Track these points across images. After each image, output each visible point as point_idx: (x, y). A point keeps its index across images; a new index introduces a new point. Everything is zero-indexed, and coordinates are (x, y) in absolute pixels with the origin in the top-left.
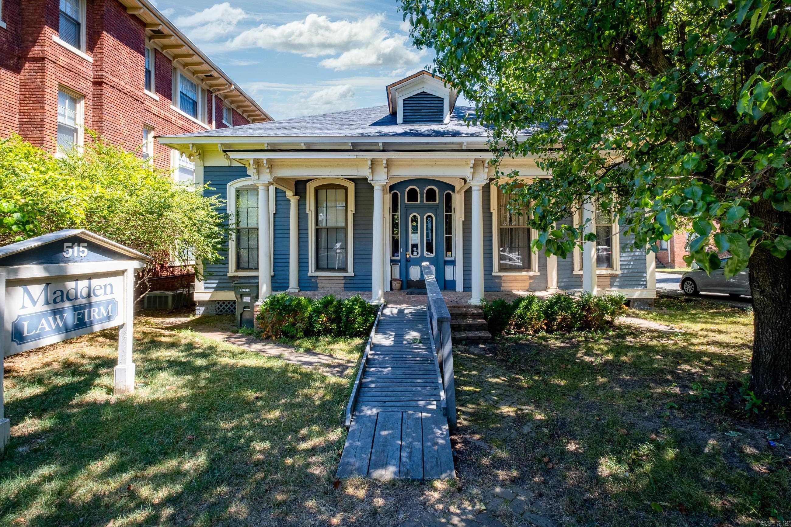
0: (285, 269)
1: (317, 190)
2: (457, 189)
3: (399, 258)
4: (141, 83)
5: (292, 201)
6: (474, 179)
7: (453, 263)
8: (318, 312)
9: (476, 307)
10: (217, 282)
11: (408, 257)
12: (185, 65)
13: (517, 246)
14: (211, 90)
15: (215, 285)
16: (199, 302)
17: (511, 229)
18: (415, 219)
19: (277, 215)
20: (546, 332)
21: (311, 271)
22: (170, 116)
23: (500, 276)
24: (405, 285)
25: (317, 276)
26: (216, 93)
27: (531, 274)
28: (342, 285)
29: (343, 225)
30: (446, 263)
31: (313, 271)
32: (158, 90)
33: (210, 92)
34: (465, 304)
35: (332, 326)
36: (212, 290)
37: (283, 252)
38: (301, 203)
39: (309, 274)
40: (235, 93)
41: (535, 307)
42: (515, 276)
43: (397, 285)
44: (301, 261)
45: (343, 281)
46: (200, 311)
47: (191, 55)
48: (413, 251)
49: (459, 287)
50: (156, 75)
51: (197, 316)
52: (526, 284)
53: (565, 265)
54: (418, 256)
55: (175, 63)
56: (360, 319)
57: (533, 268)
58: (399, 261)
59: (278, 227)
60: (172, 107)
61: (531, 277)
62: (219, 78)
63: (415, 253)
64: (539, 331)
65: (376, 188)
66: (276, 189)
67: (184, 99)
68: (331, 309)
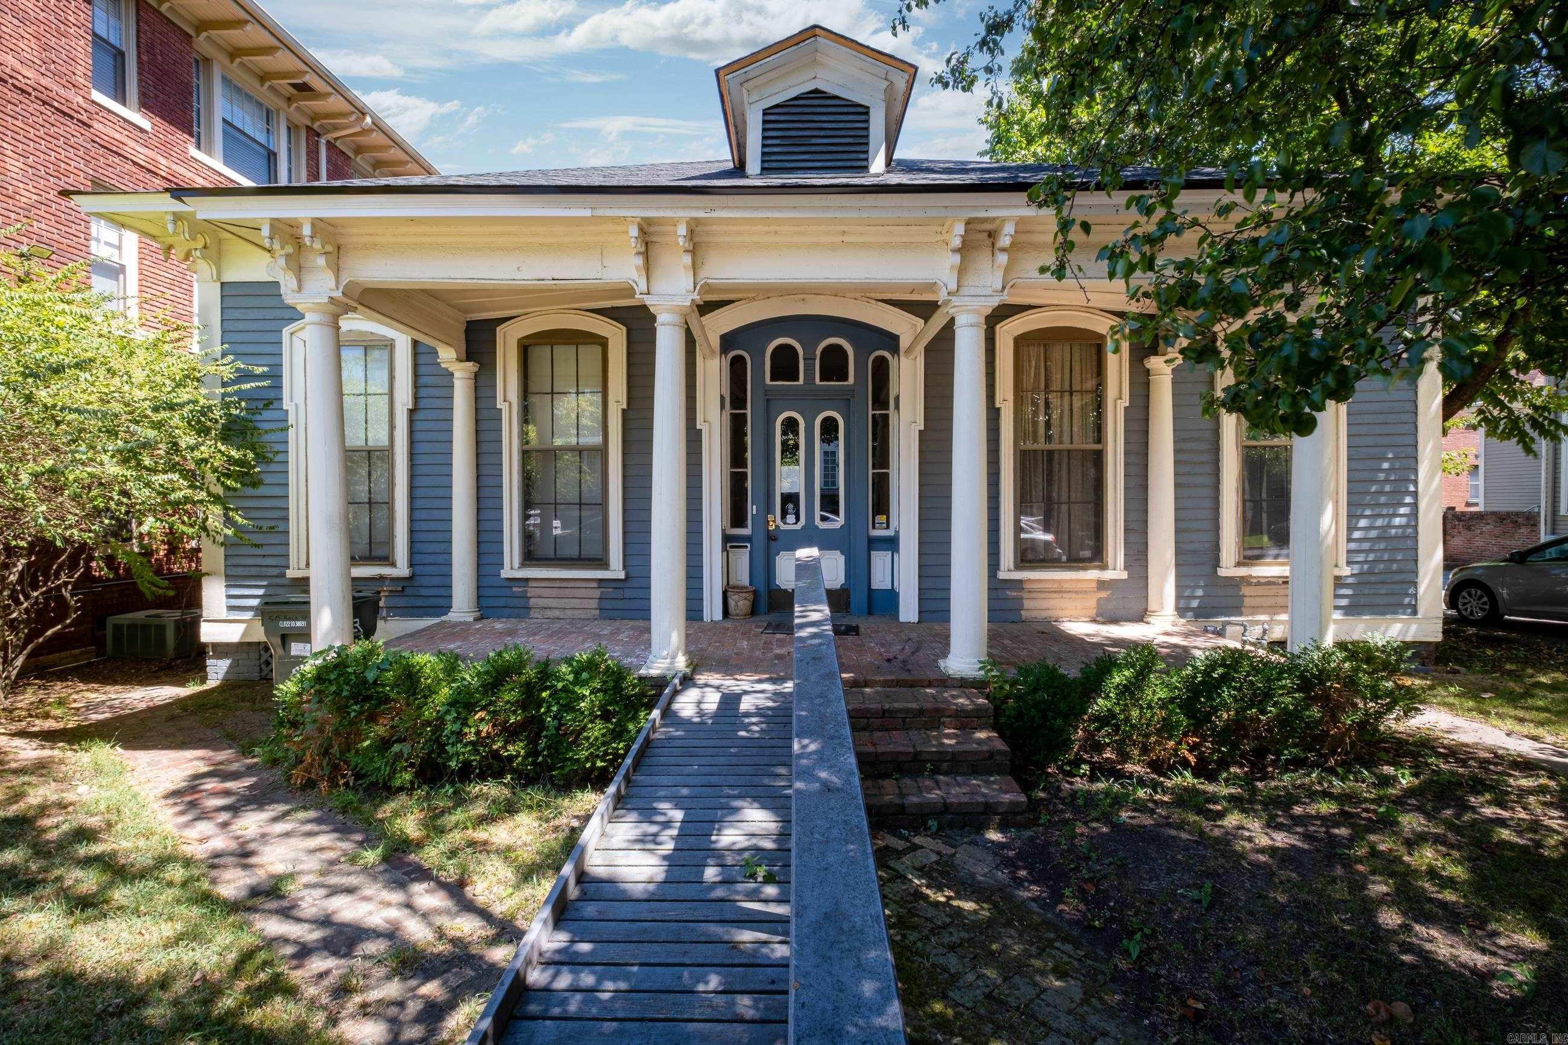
0: (440, 559)
1: (525, 348)
2: (904, 343)
3: (746, 531)
4: (80, 70)
5: (457, 375)
6: (964, 291)
7: (892, 544)
8: (463, 704)
9: (963, 684)
10: (261, 592)
11: (772, 527)
12: (235, 53)
13: (1064, 497)
14: (316, 126)
15: (255, 602)
16: (215, 646)
17: (1050, 453)
18: (791, 425)
19: (420, 415)
20: (1196, 775)
21: (511, 566)
22: (189, 175)
23: (1020, 581)
24: (763, 606)
25: (527, 580)
26: (331, 136)
27: (1108, 575)
28: (594, 603)
29: (598, 440)
30: (874, 543)
31: (516, 565)
32: (146, 104)
33: (313, 134)
34: (932, 675)
35: (512, 749)
36: (248, 615)
37: (436, 514)
38: (482, 380)
39: (506, 573)
40: (376, 138)
41: (1156, 691)
42: (1059, 581)
43: (740, 603)
44: (485, 537)
45: (597, 593)
46: (217, 670)
47: (239, 23)
48: (784, 513)
49: (909, 611)
50: (140, 63)
51: (212, 683)
52: (1091, 603)
53: (1195, 552)
54: (798, 527)
55: (201, 42)
56: (596, 730)
57: (1110, 561)
58: (748, 539)
59: (420, 448)
60: (193, 151)
61: (1102, 585)
62: (329, 94)
63: (791, 518)
64: (1172, 768)
65: (661, 318)
66: (415, 343)
67: (233, 137)
68: (509, 695)
